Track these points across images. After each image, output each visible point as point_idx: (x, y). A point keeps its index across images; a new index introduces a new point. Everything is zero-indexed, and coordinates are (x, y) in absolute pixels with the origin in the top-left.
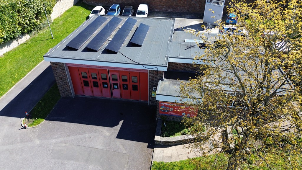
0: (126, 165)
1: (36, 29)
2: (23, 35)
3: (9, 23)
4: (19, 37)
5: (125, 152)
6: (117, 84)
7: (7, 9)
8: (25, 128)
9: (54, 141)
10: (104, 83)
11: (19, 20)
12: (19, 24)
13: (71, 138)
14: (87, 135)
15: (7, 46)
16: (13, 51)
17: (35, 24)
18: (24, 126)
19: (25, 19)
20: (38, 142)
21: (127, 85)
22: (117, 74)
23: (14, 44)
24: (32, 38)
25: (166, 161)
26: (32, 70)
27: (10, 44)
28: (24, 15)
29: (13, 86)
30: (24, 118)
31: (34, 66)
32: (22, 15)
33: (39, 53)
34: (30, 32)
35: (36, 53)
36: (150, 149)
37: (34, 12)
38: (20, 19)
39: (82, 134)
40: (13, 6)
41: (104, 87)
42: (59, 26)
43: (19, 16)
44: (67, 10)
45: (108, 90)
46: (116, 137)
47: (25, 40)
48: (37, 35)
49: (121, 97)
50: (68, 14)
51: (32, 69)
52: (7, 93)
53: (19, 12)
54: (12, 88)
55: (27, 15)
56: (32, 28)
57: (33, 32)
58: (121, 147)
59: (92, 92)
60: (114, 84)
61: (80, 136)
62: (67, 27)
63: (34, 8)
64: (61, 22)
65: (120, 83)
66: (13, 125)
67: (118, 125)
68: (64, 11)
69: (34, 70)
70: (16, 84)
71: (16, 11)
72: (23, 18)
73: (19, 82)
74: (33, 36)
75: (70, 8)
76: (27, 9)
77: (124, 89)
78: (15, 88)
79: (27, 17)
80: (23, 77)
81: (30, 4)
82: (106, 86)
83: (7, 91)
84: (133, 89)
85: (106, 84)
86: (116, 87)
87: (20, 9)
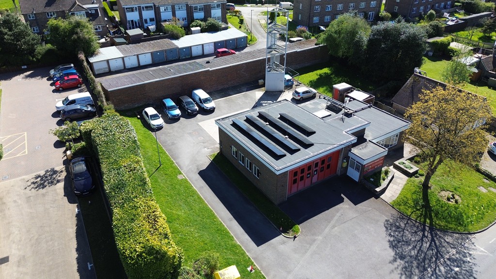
0: (381, 214)
5: (370, 209)
6: (316, 171)
9: (327, 230)
10: (308, 174)
13: (333, 222)
14: (338, 214)
20: (320, 238)
21: (323, 167)
22: (319, 161)
25: (394, 199)
30: (283, 234)
36: (379, 199)
39: (334, 216)
41: (307, 177)
45: (310, 178)
46: (354, 205)
49: (318, 180)
58: (364, 207)
59: (298, 187)
60: (315, 171)
61: (336, 218)
65: (319, 168)
67: (344, 199)
77: (321, 171)
82: (309, 176)
84: (327, 169)
85: (309, 174)
86: (316, 173)
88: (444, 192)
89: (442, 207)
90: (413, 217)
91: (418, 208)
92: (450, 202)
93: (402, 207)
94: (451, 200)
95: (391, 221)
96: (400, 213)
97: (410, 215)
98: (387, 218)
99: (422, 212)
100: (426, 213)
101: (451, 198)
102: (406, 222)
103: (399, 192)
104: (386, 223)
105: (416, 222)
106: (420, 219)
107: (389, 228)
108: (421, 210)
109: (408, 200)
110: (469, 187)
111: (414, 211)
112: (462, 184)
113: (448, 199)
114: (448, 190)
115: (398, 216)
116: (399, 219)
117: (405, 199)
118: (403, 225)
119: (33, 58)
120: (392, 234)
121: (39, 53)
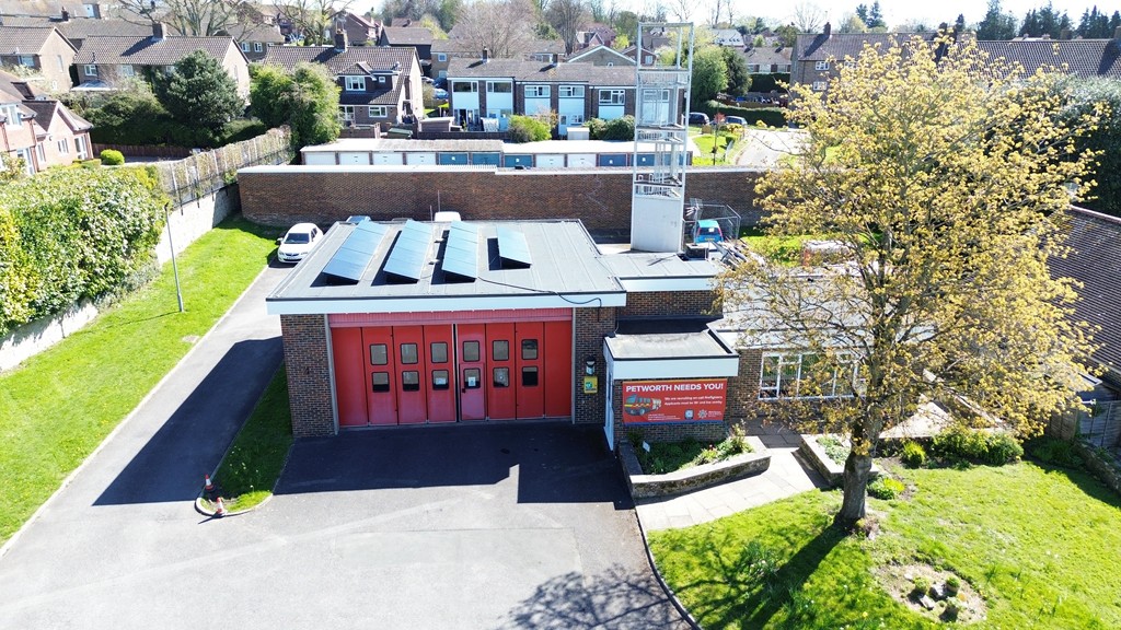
0: (576, 551)
1: (117, 289)
2: (79, 305)
3: (56, 257)
4: (68, 312)
5: (558, 525)
7: (54, 216)
8: (218, 516)
9: (331, 531)
11: (83, 252)
12: (82, 264)
13: (381, 518)
14: (427, 506)
15: (32, 337)
16: (49, 351)
17: (120, 270)
18: (213, 513)
19: (100, 250)
20: (281, 541)
22: (481, 337)
23: (53, 333)
24: (102, 315)
25: (680, 525)
26: (154, 391)
27: (41, 331)
28: (98, 238)
29: (109, 432)
30: (199, 499)
31: (155, 381)
32: (92, 236)
33: (152, 349)
34: (101, 297)
35: (142, 351)
36: (626, 512)
37: (123, 230)
38: (86, 249)
39: (409, 505)
40: (70, 209)
41: (436, 387)
42: (187, 279)
43: (84, 238)
44: (196, 238)
45: (448, 395)
46: (516, 498)
47: (84, 323)
48: (119, 306)
49: (487, 414)
50: (203, 248)
51: (150, 388)
52: (98, 450)
53: (85, 226)
54: (110, 438)
55: (107, 237)
56: (110, 283)
57: (108, 298)
58: (541, 516)
59: (397, 410)
61: (407, 512)
62: (215, 282)
63: (124, 219)
64: (191, 271)
65: (486, 365)
66: (171, 517)
67: (507, 475)
68: (188, 244)
69: (158, 392)
70: (119, 428)
71: (77, 221)
72: (95, 246)
73: (124, 422)
74: (109, 312)
75: (204, 233)
76: (108, 220)
77: (498, 385)
78: (117, 436)
79: (105, 245)
80: (132, 409)
81: (116, 207)
82: (441, 381)
83: (94, 445)
84: (524, 384)
87: (91, 219)
88: (928, 569)
89: (852, 606)
90: (689, 598)
91: (740, 577)
92: (914, 608)
93: (678, 556)
94: (926, 599)
95: (587, 583)
96: (654, 570)
97: (680, 590)
98: (578, 569)
99: (741, 592)
100: (753, 602)
101: (933, 595)
102: (637, 606)
103: (726, 513)
104: (557, 581)
105: (684, 617)
106: (706, 613)
107: (548, 598)
108: (743, 587)
109: (727, 543)
110: (1074, 589)
111: (713, 582)
112: (1047, 570)
113: (916, 596)
114: (950, 569)
115: (633, 579)
116: (624, 587)
117: (719, 537)
118: (616, 607)
119: (215, 135)
120: (536, 619)
121: (231, 130)
